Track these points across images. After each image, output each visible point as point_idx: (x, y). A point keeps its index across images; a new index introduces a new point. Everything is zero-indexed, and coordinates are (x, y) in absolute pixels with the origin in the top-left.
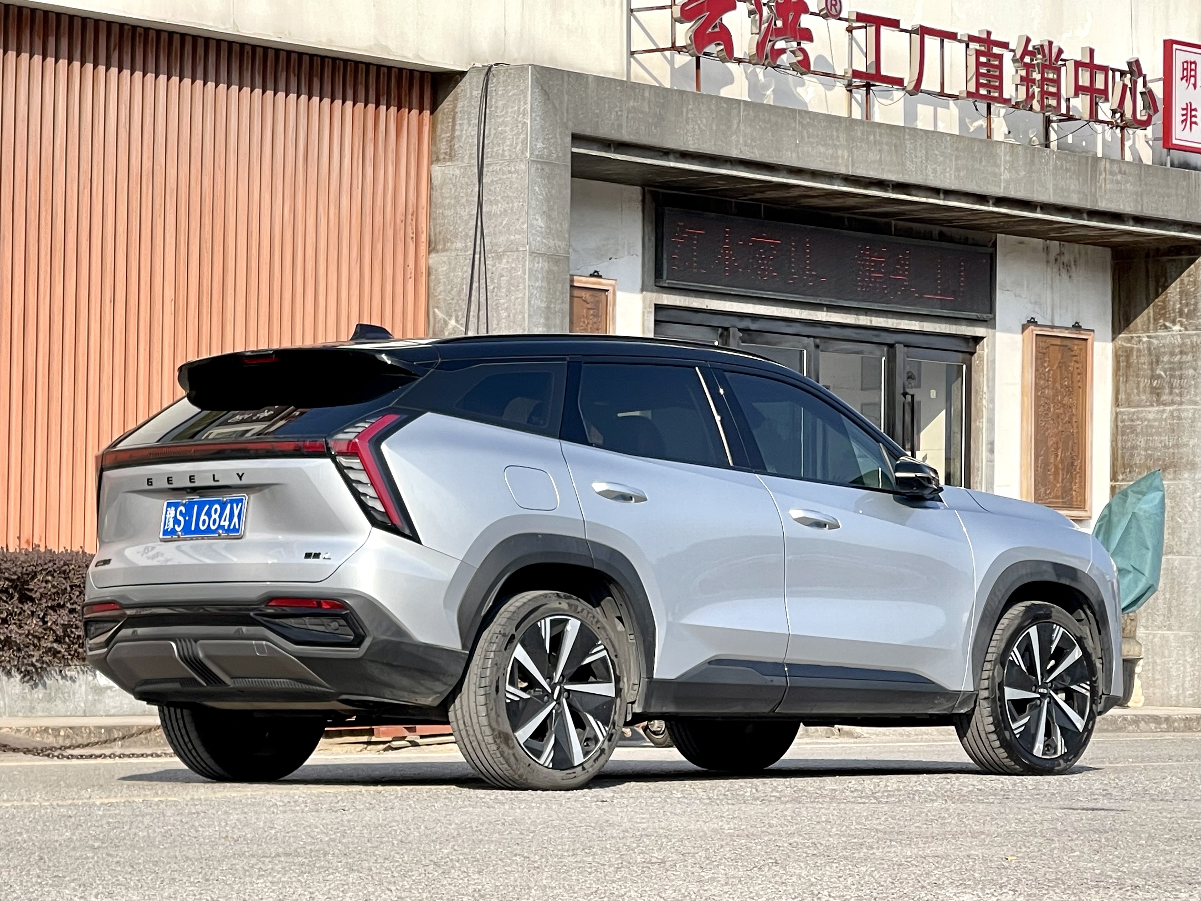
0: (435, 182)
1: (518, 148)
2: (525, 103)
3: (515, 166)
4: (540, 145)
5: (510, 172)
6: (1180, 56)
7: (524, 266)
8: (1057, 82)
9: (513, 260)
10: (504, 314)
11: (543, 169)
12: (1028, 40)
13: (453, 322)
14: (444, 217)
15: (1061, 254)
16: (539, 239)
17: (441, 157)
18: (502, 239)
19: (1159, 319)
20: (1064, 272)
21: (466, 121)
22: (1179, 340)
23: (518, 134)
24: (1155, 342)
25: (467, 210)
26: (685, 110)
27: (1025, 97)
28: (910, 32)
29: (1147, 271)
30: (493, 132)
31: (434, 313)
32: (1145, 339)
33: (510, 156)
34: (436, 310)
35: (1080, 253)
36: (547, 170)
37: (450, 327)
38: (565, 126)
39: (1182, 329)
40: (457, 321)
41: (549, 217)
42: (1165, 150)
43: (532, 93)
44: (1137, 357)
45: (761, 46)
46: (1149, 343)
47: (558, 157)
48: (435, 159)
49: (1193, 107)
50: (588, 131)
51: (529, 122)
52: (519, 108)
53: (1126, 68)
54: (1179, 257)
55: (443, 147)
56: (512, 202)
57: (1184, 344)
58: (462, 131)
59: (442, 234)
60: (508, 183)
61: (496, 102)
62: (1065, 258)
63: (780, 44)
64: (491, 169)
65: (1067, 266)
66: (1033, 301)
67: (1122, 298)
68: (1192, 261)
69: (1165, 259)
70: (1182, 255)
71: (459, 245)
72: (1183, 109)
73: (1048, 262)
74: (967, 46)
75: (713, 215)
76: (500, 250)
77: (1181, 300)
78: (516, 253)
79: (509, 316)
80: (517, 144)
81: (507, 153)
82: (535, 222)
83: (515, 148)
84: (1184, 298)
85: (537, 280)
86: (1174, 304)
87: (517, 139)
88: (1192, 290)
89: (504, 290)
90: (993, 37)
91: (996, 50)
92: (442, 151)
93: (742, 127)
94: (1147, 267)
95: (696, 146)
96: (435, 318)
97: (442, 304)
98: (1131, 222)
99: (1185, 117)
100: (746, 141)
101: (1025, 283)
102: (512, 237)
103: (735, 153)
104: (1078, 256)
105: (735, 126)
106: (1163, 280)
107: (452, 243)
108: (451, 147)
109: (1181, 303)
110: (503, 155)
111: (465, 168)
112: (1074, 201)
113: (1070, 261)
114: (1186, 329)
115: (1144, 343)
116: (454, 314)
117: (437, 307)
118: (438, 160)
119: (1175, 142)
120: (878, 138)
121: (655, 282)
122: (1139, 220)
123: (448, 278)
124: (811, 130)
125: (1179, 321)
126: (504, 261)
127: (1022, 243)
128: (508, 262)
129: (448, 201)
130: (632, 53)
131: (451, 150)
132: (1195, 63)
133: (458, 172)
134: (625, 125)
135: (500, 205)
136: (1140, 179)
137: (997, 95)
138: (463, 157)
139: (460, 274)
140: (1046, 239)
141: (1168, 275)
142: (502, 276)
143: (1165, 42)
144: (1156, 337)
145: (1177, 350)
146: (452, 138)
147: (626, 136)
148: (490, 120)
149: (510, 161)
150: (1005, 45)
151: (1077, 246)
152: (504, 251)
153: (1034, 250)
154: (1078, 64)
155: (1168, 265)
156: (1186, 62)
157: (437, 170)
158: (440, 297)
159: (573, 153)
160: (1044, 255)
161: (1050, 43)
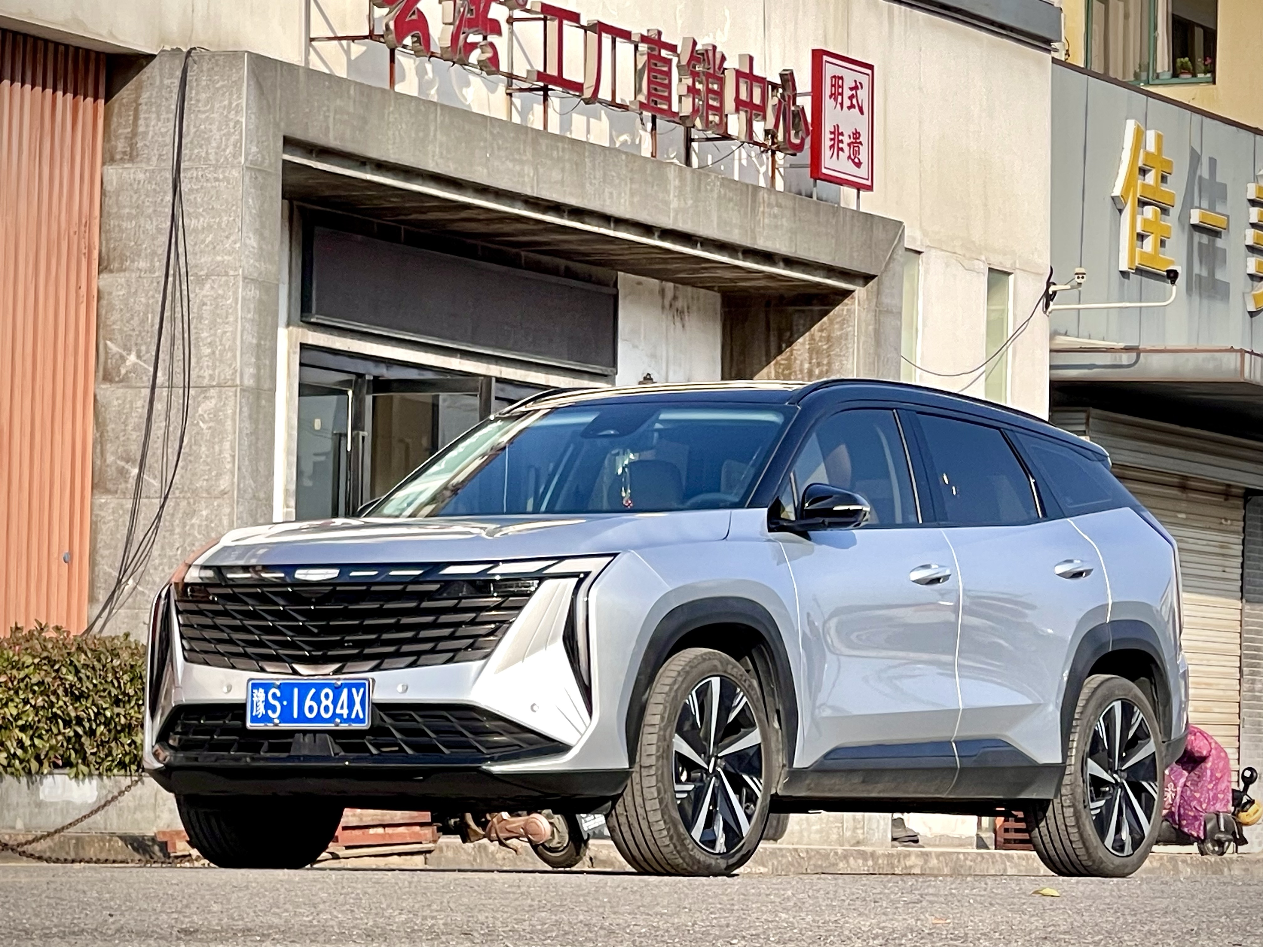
0: (108, 188)
1: (228, 151)
2: (239, 97)
3: (223, 172)
4: (254, 149)
5: (217, 179)
6: (830, 70)
7: (235, 293)
8: (720, 95)
9: (220, 286)
10: (207, 351)
11: (256, 178)
12: (695, 43)
13: (132, 358)
14: (121, 231)
15: (675, 298)
16: (252, 261)
17: (118, 157)
18: (205, 259)
20: (677, 319)
21: (154, 116)
23: (229, 134)
25: (155, 223)
26: (386, 112)
27: (691, 110)
28: (586, 29)
29: (768, 323)
30: (193, 130)
31: (106, 345)
33: (217, 161)
34: (108, 343)
35: (692, 298)
36: (260, 179)
37: (128, 363)
38: (277, 125)
40: (139, 357)
41: (261, 235)
42: (812, 180)
43: (248, 85)
45: (455, 38)
47: (270, 165)
48: (109, 158)
49: (840, 131)
50: (298, 134)
51: (244, 120)
52: (230, 103)
53: (778, 81)
54: (810, 308)
55: (121, 145)
56: (220, 215)
58: (147, 126)
59: (119, 249)
60: (213, 192)
61: (197, 93)
62: (679, 304)
63: (473, 38)
64: (189, 175)
65: (680, 313)
66: (649, 353)
67: (735, 354)
68: (826, 313)
69: (791, 309)
70: (811, 305)
71: (142, 264)
72: (831, 133)
73: (663, 307)
74: (636, 48)
75: (359, 237)
76: (202, 273)
77: (811, 359)
78: (224, 279)
79: (213, 353)
80: (227, 146)
81: (212, 157)
82: (248, 241)
83: (224, 150)
84: (814, 356)
85: (249, 312)
86: (802, 364)
87: (228, 140)
88: (825, 347)
89: (206, 322)
90: (663, 39)
91: (664, 53)
92: (119, 149)
93: (439, 136)
94: (767, 317)
95: (397, 156)
96: (107, 353)
97: (118, 336)
98: (781, 264)
99: (832, 142)
100: (441, 153)
101: (642, 332)
102: (219, 258)
103: (431, 166)
104: (690, 301)
105: (432, 134)
106: (788, 334)
107: (133, 261)
108: (132, 146)
109: (810, 363)
110: (207, 159)
111: (153, 171)
112: (735, 237)
113: (683, 307)
116: (134, 349)
117: (110, 340)
118: (112, 160)
119: (824, 171)
120: (561, 153)
121: (302, 316)
122: (790, 262)
123: (126, 305)
124: (500, 142)
126: (207, 286)
127: (639, 283)
128: (212, 288)
129: (127, 210)
130: (312, 40)
131: (132, 150)
132: (842, 78)
133: (141, 176)
134: (331, 126)
135: (202, 219)
136: (795, 215)
137: (665, 107)
138: (149, 160)
139: (143, 300)
140: (662, 279)
141: (795, 328)
142: (205, 304)
143: (814, 52)
146: (134, 134)
147: (332, 141)
148: (189, 115)
149: (216, 168)
150: (673, 48)
151: (689, 289)
152: (208, 276)
153: (651, 292)
154: (739, 74)
155: (796, 317)
156: (834, 77)
157: (113, 173)
158: (114, 327)
159: (284, 161)
160: (660, 300)
161: (714, 47)
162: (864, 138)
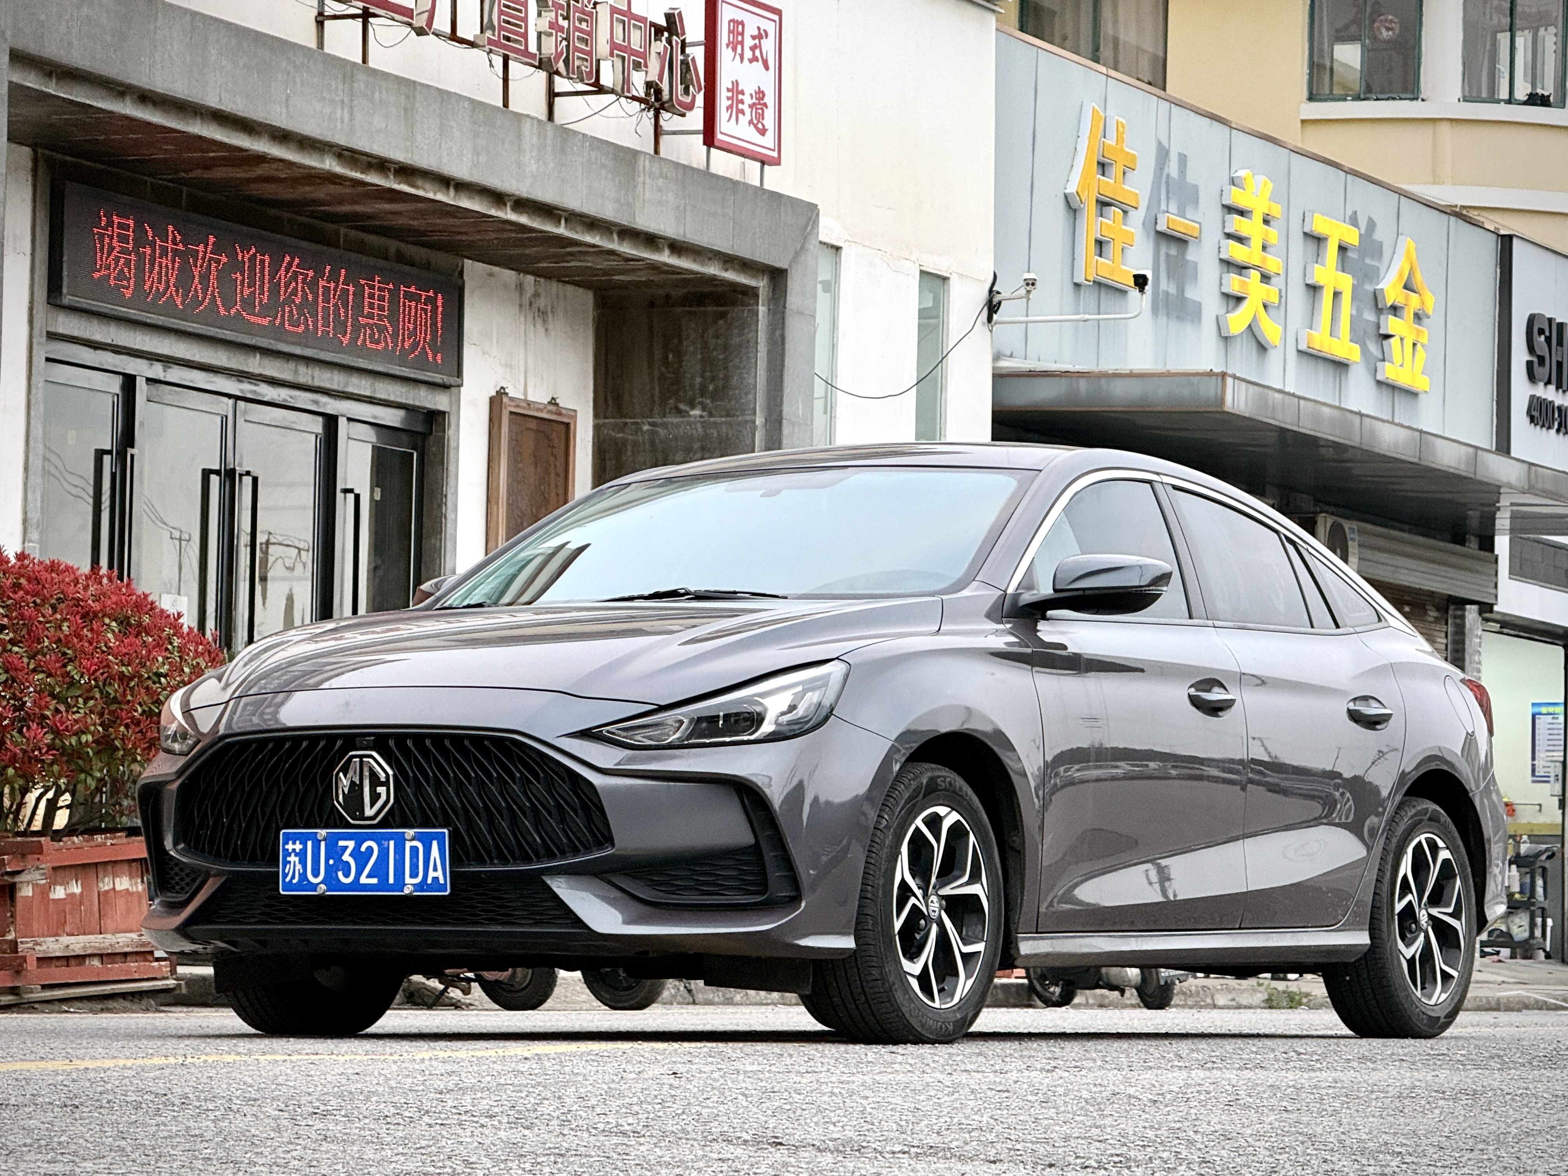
6: (727, 12)
8: (590, 34)
15: (536, 295)
19: (670, 398)
20: (539, 322)
22: (700, 430)
24: (662, 432)
26: (152, 26)
29: (651, 328)
32: (646, 428)
35: (558, 296)
39: (705, 414)
42: (705, 147)
44: (633, 453)
46: (653, 433)
49: (740, 88)
53: (663, 23)
54: (702, 308)
57: (706, 436)
62: (542, 302)
65: (543, 314)
66: (503, 362)
68: (723, 315)
69: (679, 310)
72: (728, 90)
73: (521, 306)
77: (704, 372)
84: (708, 369)
86: (693, 378)
88: (721, 357)
93: (222, 62)
94: (650, 321)
99: (730, 102)
100: (226, 85)
101: (495, 336)
104: (555, 300)
105: (213, 59)
106: (675, 341)
109: (703, 377)
112: (608, 212)
113: (546, 306)
114: (711, 415)
115: (643, 433)
119: (720, 137)
120: (384, 95)
121: (49, 297)
122: (677, 247)
124: (306, 76)
125: (700, 403)
127: (491, 275)
132: (742, 23)
134: (76, 42)
136: (684, 189)
137: (520, 46)
140: (519, 270)
141: (684, 333)
144: (664, 425)
145: (696, 446)
147: (78, 60)
151: (553, 284)
153: (506, 286)
154: (614, 10)
155: (685, 320)
156: (733, 21)
159: (11, 83)
160: (515, 295)
162: (770, 99)
